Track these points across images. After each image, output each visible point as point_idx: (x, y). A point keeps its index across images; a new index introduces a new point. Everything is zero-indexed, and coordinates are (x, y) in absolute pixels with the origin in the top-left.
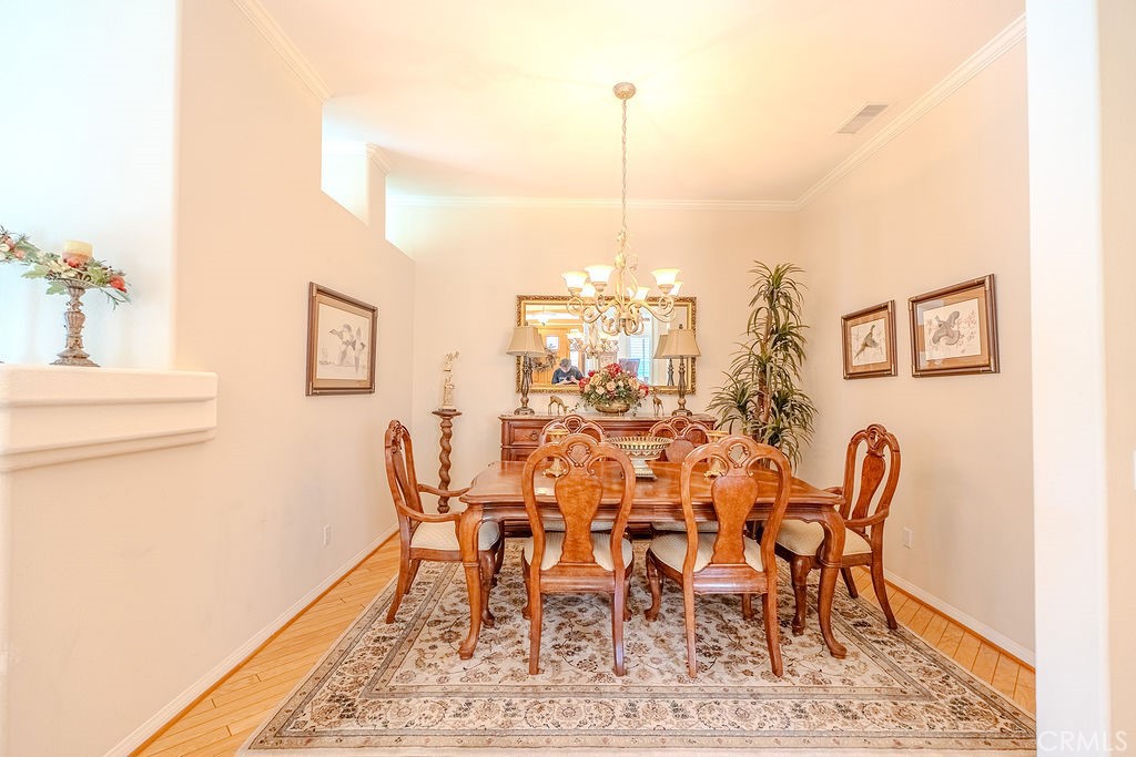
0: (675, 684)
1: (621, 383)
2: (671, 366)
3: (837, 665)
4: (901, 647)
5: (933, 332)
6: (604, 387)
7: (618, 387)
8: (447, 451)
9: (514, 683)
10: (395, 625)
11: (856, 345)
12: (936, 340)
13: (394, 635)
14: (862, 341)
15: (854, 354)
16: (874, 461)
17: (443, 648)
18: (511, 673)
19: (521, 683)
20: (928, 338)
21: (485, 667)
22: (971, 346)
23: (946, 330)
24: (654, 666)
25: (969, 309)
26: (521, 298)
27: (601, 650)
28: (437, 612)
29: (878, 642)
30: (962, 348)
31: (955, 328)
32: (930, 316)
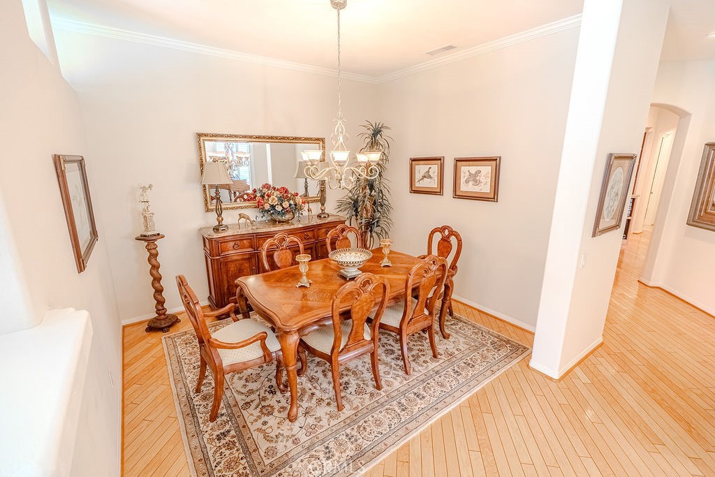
0: (405, 382)
1: (292, 202)
2: (306, 182)
3: (448, 343)
4: (460, 324)
5: (466, 177)
6: (281, 205)
7: (290, 205)
8: (155, 267)
9: (336, 422)
10: (219, 420)
11: (418, 176)
12: (467, 182)
13: (227, 427)
14: (422, 174)
15: (417, 180)
16: (446, 243)
17: (272, 421)
18: (328, 416)
19: (340, 420)
20: (463, 180)
21: (311, 420)
22: (486, 188)
23: (474, 178)
24: (388, 376)
25: (486, 170)
26: (200, 135)
27: (358, 379)
28: (239, 397)
29: (452, 325)
30: (480, 188)
31: (478, 178)
32: (465, 170)
